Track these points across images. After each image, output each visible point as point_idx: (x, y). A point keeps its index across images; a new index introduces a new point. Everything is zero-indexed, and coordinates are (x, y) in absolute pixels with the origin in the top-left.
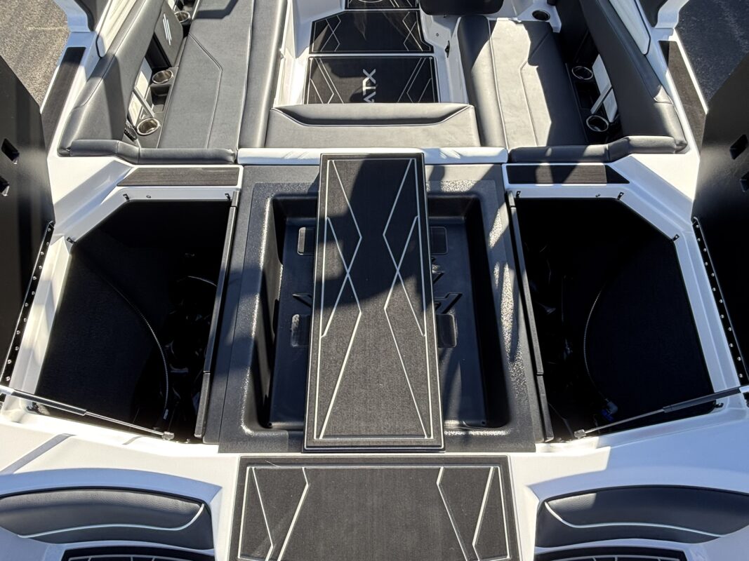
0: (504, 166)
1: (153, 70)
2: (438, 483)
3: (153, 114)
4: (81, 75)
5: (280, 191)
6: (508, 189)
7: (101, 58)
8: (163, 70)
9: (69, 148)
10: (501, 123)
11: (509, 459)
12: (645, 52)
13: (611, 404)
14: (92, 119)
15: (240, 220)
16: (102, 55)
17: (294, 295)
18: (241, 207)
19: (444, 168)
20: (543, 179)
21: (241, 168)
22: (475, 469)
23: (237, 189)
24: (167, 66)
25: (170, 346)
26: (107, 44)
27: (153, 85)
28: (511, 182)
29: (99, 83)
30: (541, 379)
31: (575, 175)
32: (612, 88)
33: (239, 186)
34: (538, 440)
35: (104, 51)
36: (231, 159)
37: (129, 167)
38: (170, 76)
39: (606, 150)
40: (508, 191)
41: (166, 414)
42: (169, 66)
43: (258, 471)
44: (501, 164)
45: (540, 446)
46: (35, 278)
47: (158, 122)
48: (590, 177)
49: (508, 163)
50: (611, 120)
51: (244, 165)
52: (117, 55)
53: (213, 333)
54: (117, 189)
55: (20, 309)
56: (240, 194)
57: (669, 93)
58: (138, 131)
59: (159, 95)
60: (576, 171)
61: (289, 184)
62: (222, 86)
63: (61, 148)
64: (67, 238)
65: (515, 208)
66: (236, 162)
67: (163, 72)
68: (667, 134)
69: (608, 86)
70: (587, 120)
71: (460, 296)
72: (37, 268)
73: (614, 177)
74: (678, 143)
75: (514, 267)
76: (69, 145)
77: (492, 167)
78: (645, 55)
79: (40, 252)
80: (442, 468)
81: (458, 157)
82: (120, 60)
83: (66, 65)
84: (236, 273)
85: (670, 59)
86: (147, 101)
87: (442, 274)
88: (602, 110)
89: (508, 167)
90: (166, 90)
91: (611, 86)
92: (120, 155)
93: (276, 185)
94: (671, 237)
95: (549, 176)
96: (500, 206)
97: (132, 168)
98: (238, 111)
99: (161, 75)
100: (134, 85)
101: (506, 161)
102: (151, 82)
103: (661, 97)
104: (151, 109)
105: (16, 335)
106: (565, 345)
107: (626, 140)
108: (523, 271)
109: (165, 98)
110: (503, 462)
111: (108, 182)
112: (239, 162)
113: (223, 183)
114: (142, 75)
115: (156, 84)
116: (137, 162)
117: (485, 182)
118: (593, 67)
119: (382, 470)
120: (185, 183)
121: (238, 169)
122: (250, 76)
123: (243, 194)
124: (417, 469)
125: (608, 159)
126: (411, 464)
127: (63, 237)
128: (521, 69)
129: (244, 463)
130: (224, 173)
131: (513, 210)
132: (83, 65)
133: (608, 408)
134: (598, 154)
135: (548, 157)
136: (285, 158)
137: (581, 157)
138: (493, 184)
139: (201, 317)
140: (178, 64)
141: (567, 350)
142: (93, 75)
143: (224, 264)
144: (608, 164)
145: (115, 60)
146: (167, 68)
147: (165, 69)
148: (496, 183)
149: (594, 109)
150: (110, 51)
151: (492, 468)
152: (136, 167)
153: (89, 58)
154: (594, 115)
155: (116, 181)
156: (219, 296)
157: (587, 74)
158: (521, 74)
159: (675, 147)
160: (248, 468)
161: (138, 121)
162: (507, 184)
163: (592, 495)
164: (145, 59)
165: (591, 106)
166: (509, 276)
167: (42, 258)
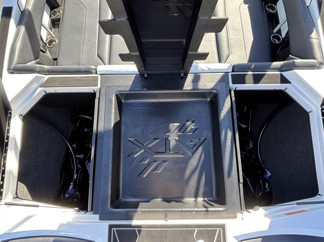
0: (230, 74)
1: (50, 8)
2: (194, 236)
3: (54, 35)
4: (12, 24)
5: (120, 89)
6: (231, 87)
7: (22, 11)
8: (55, 8)
9: (13, 69)
10: (228, 40)
11: (225, 225)
12: (308, 5)
13: (268, 172)
14: (22, 50)
15: (100, 105)
16: (22, 10)
17: (129, 139)
18: (100, 98)
19: (199, 75)
20: (249, 81)
21: (99, 76)
22: (211, 230)
23: (98, 88)
24: (57, 6)
25: (74, 145)
26: (24, 4)
27: (51, 17)
28: (233, 83)
29: (23, 29)
30: (241, 185)
31: (265, 79)
32: (287, 20)
33: (99, 86)
34: (239, 212)
35: (23, 8)
36: (94, 71)
37: (44, 77)
38: (59, 12)
39: (281, 65)
40: (231, 88)
41: (76, 176)
42: (59, 6)
43: (117, 231)
44: (228, 73)
45: (239, 215)
46: (7, 141)
47: (56, 39)
48: (272, 80)
49: (232, 72)
50: (283, 36)
51: (101, 75)
52: (30, 9)
53: (93, 158)
54: (40, 89)
55: (2, 157)
56: (100, 91)
57: (318, 33)
58: (47, 45)
59: (55, 23)
60: (265, 77)
61: (123, 85)
62: (87, 19)
63: (9, 69)
64: (19, 115)
65: (234, 98)
66: (96, 73)
67: (55, 9)
68: (314, 58)
69: (284, 19)
70: (272, 36)
71: (206, 139)
72: (7, 135)
73: (284, 80)
74: (319, 63)
75: (232, 130)
76: (12, 68)
77: (224, 75)
78: (308, 7)
79: (7, 128)
80: (196, 229)
81: (207, 69)
82: (32, 13)
83: (4, 18)
84: (101, 133)
85: (322, 10)
86: (49, 28)
87: (197, 128)
88: (279, 31)
89: (232, 75)
90: (58, 20)
91: (286, 19)
92: (39, 72)
93: (117, 86)
94: (308, 111)
95: (251, 80)
96: (227, 96)
97: (46, 77)
98: (96, 34)
99: (55, 12)
100: (42, 22)
101: (231, 71)
102: (50, 16)
103: (314, 35)
104: (52, 33)
105: (2, 170)
106: (250, 144)
107: (293, 62)
108: (236, 132)
109: (59, 24)
110: (223, 227)
111: (35, 85)
112: (98, 73)
113: (91, 85)
114: (45, 13)
115: (54, 17)
116: (48, 74)
117: (220, 83)
118: (277, 4)
119: (170, 230)
120: (72, 85)
121: (98, 77)
122: (100, 13)
123: (101, 91)
124: (186, 230)
125: (282, 70)
126: (183, 228)
127: (17, 115)
128: (240, 7)
129: (111, 227)
130: (91, 80)
131: (233, 99)
132: (12, 18)
133: (267, 174)
134: (277, 67)
135: (252, 69)
136: (121, 71)
137: (268, 68)
138: (224, 84)
139: (87, 130)
140: (63, 5)
141: (250, 146)
142: (19, 24)
143: (95, 129)
144: (282, 73)
145: (29, 12)
146: (58, 7)
147: (57, 8)
148: (225, 84)
149: (275, 30)
150: (26, 7)
151: (218, 229)
152: (47, 77)
153: (15, 13)
154: (275, 33)
155: (38, 85)
156: (93, 145)
157: (273, 9)
158: (240, 9)
159: (318, 65)
160: (113, 229)
161: (47, 39)
162: (231, 85)
163: (261, 239)
164: (46, 4)
165: (274, 29)
166: (230, 134)
167: (8, 130)
